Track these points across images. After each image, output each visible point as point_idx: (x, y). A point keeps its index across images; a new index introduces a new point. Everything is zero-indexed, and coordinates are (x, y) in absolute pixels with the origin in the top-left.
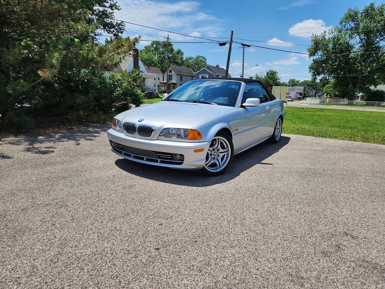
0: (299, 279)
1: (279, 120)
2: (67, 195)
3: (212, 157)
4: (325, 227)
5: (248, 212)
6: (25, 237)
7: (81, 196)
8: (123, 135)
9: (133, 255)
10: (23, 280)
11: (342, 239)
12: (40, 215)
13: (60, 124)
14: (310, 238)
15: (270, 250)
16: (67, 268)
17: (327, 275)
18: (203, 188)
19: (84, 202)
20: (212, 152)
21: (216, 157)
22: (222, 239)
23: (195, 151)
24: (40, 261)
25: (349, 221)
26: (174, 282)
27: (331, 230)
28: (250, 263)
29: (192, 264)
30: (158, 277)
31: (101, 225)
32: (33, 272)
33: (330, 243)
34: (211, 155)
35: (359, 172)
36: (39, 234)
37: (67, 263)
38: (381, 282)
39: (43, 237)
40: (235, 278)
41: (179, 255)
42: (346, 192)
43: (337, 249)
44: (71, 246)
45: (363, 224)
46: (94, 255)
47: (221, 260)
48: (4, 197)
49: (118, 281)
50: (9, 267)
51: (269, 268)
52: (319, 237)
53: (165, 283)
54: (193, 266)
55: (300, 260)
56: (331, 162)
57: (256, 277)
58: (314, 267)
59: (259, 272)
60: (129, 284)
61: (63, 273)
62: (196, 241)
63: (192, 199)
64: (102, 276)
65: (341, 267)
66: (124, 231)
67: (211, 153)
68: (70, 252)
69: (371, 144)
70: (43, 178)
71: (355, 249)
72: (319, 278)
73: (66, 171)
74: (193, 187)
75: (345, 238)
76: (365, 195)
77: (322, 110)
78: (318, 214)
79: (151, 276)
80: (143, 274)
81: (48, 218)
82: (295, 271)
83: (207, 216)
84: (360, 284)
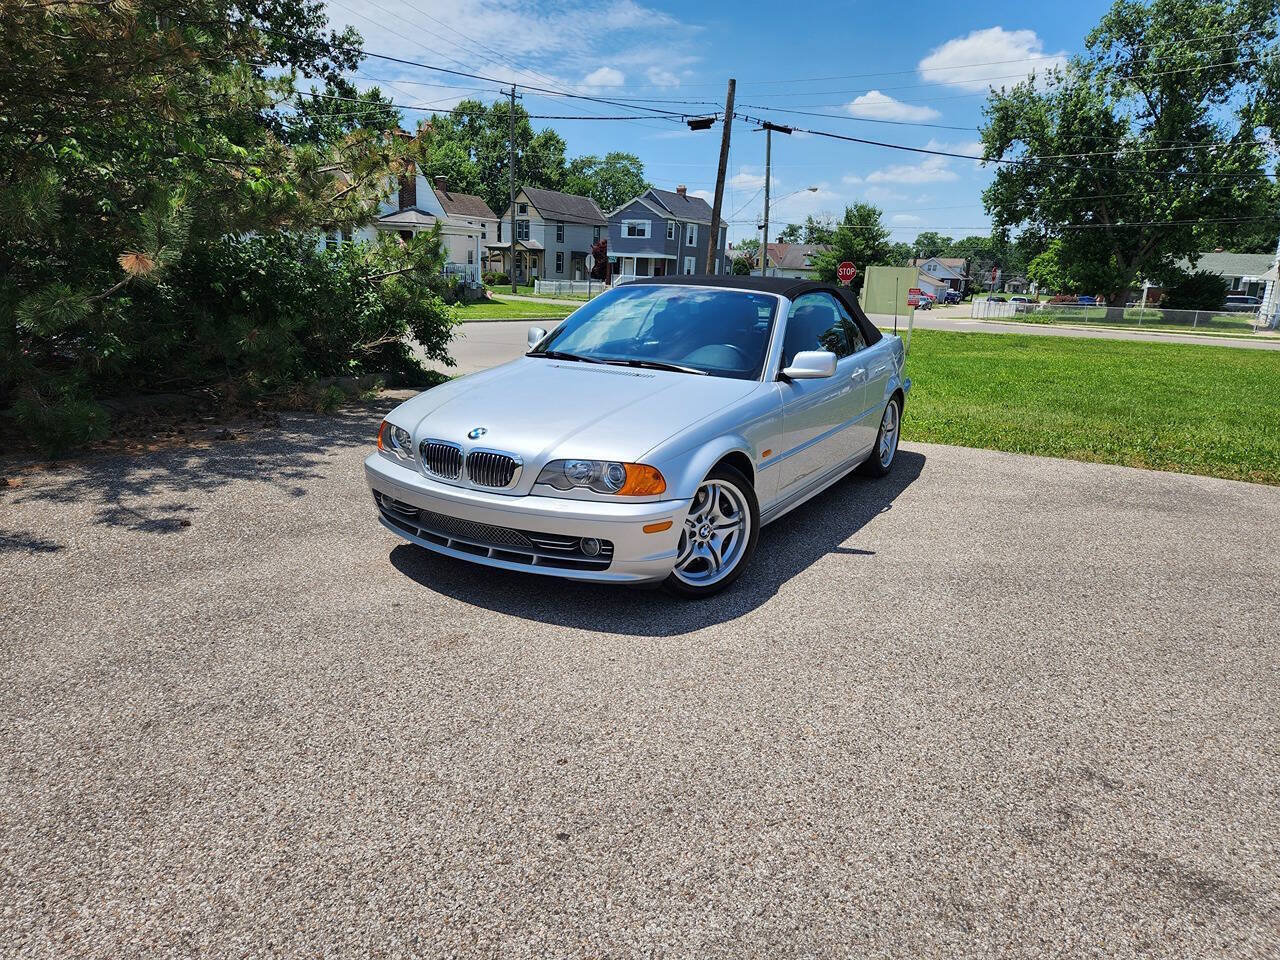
0: (958, 910)
1: (893, 406)
2: (267, 673)
3: (695, 541)
4: (1030, 754)
5: (809, 715)
6: (174, 813)
7: (310, 676)
8: (418, 479)
9: (498, 857)
10: (205, 940)
11: (1076, 792)
12: (203, 743)
13: (185, 420)
14: (989, 789)
15: (877, 830)
16: (320, 902)
17: (1036, 897)
18: (673, 640)
19: (323, 696)
20: (694, 526)
21: (705, 541)
22: (742, 802)
23: (648, 529)
24: (238, 882)
25: (1097, 734)
26: (623, 929)
27: (1047, 763)
28: (824, 870)
29: (666, 878)
30: (576, 919)
31: (389, 769)
32: (227, 917)
33: (1043, 802)
34: (693, 534)
35: (1131, 573)
36: (213, 803)
37: (315, 886)
38: (1177, 910)
39: (229, 809)
40: (787, 914)
41: (625, 853)
42: (1090, 643)
43: (1063, 819)
44: (316, 834)
45: (1137, 745)
46: (386, 859)
47: (744, 864)
48: (75, 685)
49: (468, 932)
50: (153, 903)
51: (877, 883)
52: (1012, 787)
53: (597, 934)
54: (668, 882)
55: (962, 854)
56: (1048, 541)
57: (843, 910)
58: (999, 874)
59: (849, 895)
60: (498, 939)
61: (311, 915)
62: (670, 810)
63: (643, 676)
64: (421, 919)
65: (1074, 873)
66: (459, 786)
67: (693, 529)
68: (318, 855)
69: (1172, 474)
70: (178, 617)
71: (1111, 819)
72: (1012, 907)
73: (245, 590)
74: (643, 638)
75: (1086, 787)
76: (1147, 648)
77: (1022, 342)
78: (1011, 716)
79: (556, 917)
80: (533, 912)
81: (230, 752)
82: (948, 887)
83: (693, 731)
84: (1122, 920)
